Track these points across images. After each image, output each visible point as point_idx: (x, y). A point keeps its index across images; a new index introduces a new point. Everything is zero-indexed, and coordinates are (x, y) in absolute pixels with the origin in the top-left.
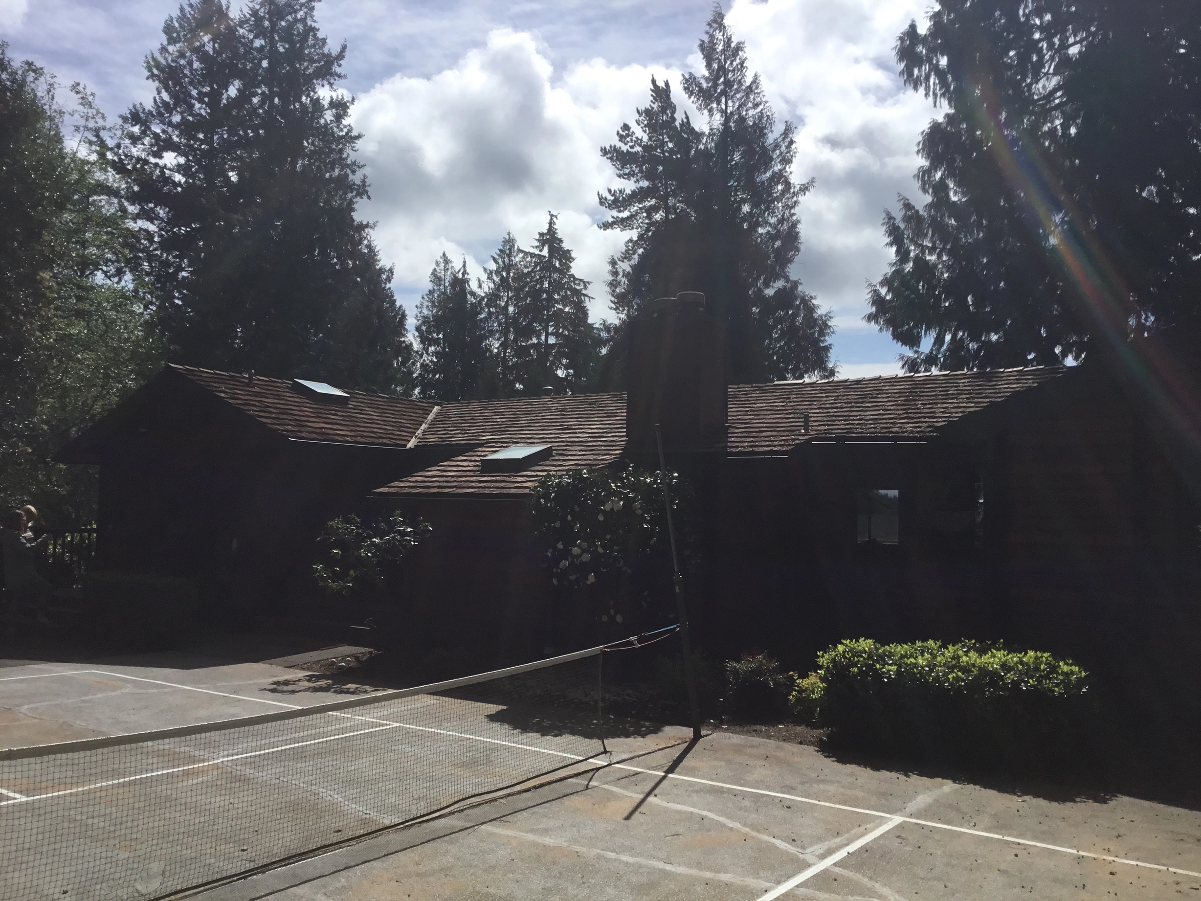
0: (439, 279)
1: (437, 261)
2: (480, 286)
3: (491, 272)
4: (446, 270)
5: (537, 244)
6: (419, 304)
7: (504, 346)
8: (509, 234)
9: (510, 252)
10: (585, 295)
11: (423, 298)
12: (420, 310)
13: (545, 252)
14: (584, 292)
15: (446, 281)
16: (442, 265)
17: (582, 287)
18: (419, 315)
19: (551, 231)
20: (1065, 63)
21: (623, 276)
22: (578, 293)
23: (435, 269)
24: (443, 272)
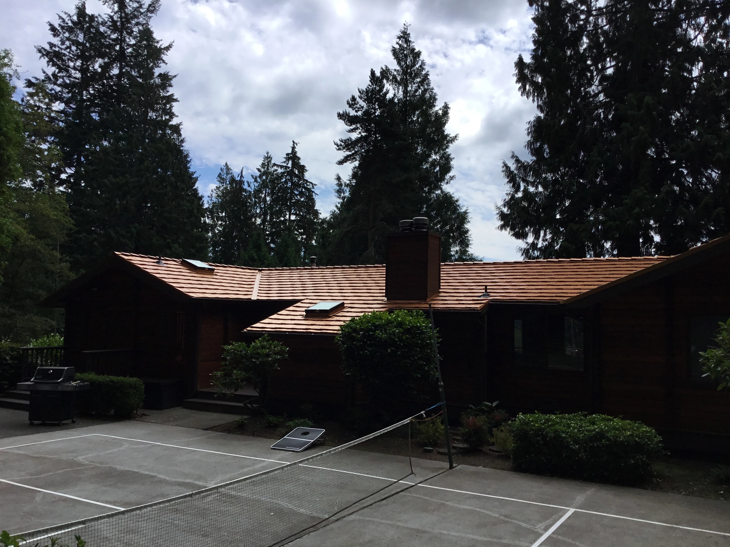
0: (223, 179)
1: (221, 169)
2: (249, 186)
3: (256, 177)
4: (227, 174)
5: (285, 160)
6: (210, 195)
7: (264, 221)
8: (268, 153)
9: (268, 165)
10: (313, 192)
11: (212, 191)
12: (210, 199)
13: (290, 165)
14: (312, 190)
15: (227, 181)
16: (225, 171)
17: (311, 187)
18: (210, 201)
19: (294, 152)
20: (604, 78)
21: (345, 186)
22: (309, 190)
23: (220, 173)
24: (225, 175)
